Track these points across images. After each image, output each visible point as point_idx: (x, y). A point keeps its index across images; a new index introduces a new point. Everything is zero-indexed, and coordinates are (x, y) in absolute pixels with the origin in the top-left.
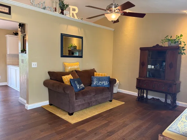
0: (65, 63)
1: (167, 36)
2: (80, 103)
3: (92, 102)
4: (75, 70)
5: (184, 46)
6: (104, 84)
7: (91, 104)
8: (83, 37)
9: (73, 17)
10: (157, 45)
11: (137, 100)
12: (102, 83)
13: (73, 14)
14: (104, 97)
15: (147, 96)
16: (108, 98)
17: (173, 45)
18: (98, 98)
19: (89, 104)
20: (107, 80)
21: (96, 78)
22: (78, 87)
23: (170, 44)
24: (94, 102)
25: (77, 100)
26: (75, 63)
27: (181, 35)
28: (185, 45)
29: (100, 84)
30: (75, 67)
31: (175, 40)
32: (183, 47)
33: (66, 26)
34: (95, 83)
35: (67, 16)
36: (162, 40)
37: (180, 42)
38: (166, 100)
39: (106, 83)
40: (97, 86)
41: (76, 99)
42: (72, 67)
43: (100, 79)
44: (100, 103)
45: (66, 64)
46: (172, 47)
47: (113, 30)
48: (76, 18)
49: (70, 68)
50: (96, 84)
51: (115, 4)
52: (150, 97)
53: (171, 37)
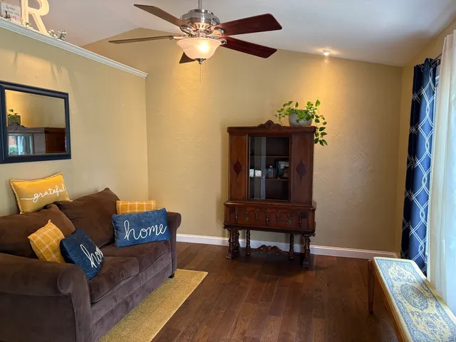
0: (16, 184)
1: (290, 102)
2: (102, 313)
3: (134, 296)
4: (55, 203)
5: (323, 126)
6: (153, 233)
7: (131, 304)
8: (67, 94)
9: (31, 28)
10: (270, 123)
11: (229, 257)
12: (148, 231)
13: (30, 16)
14: (159, 269)
15: (248, 243)
16: (166, 269)
17: (302, 122)
18: (146, 279)
19: (127, 303)
20: (162, 220)
21: (129, 217)
22: (93, 263)
23: (298, 121)
24: (137, 296)
25: (95, 307)
26: (52, 179)
27: (318, 103)
28: (325, 123)
29: (144, 234)
30: (54, 192)
31: (306, 112)
32: (322, 129)
33: (10, 56)
34: (127, 236)
35: (13, 20)
36: (279, 111)
37: (317, 117)
38: (291, 247)
39: (159, 230)
40: (134, 244)
41: (92, 304)
42: (46, 193)
43: (141, 220)
44: (150, 291)
45: (23, 185)
46: (300, 127)
47: (144, 75)
48: (43, 30)
49: (36, 197)
50: (131, 236)
51: (206, 12)
52: (254, 244)
53: (297, 105)
